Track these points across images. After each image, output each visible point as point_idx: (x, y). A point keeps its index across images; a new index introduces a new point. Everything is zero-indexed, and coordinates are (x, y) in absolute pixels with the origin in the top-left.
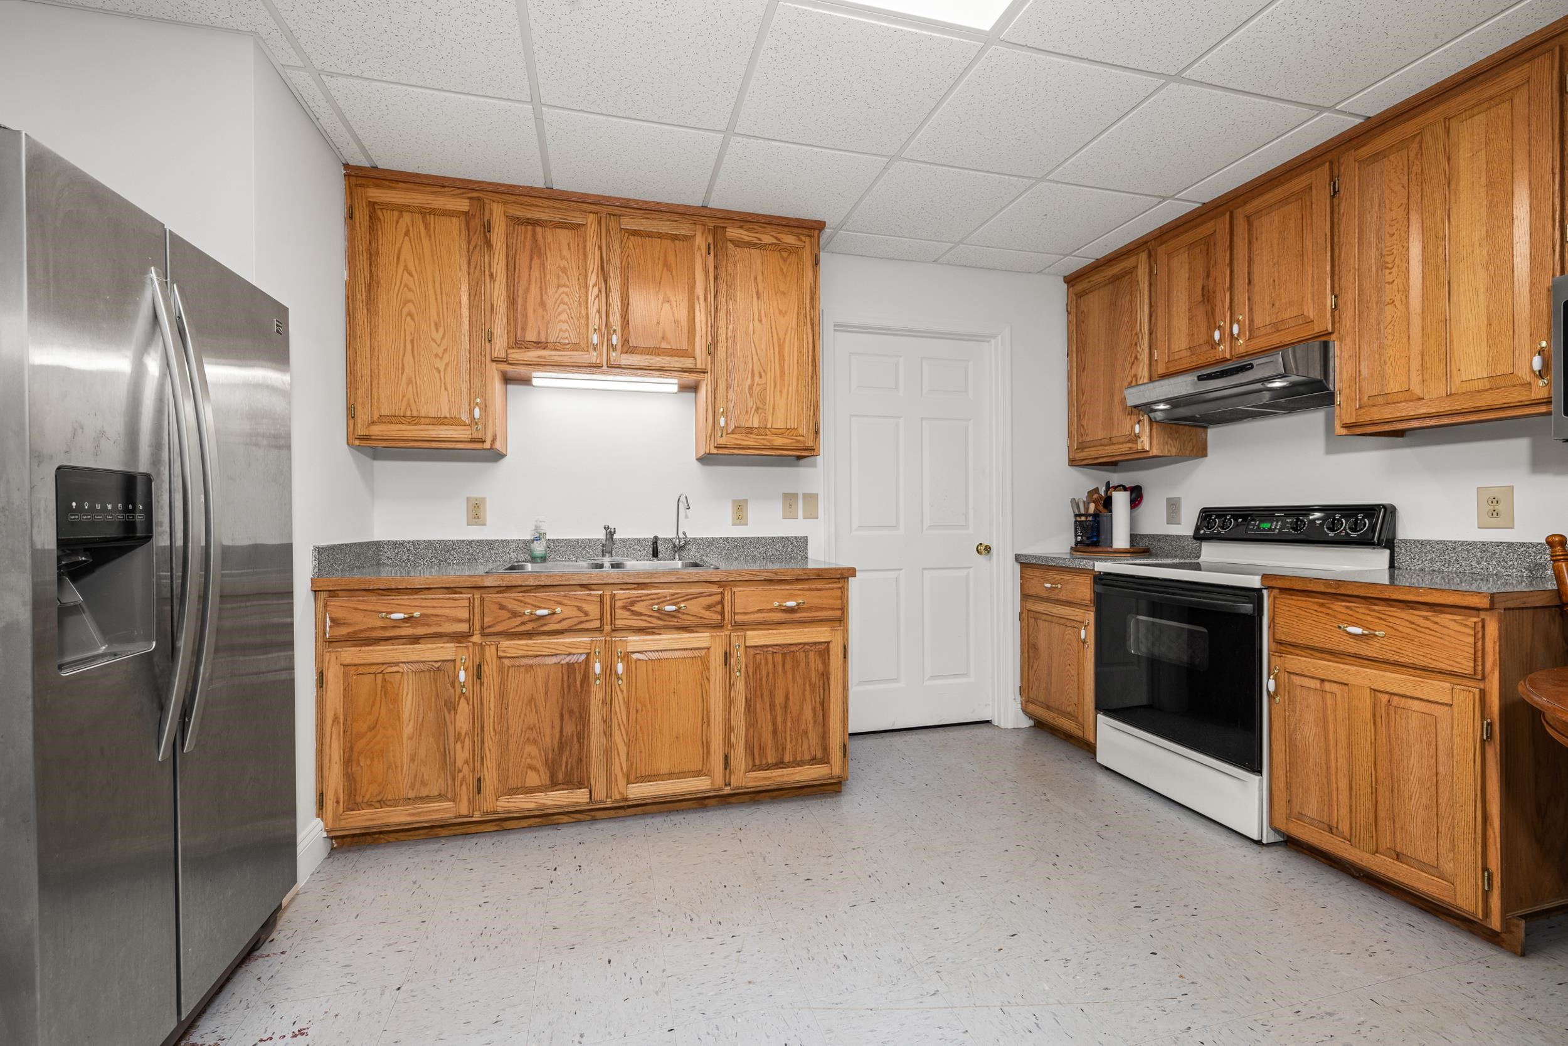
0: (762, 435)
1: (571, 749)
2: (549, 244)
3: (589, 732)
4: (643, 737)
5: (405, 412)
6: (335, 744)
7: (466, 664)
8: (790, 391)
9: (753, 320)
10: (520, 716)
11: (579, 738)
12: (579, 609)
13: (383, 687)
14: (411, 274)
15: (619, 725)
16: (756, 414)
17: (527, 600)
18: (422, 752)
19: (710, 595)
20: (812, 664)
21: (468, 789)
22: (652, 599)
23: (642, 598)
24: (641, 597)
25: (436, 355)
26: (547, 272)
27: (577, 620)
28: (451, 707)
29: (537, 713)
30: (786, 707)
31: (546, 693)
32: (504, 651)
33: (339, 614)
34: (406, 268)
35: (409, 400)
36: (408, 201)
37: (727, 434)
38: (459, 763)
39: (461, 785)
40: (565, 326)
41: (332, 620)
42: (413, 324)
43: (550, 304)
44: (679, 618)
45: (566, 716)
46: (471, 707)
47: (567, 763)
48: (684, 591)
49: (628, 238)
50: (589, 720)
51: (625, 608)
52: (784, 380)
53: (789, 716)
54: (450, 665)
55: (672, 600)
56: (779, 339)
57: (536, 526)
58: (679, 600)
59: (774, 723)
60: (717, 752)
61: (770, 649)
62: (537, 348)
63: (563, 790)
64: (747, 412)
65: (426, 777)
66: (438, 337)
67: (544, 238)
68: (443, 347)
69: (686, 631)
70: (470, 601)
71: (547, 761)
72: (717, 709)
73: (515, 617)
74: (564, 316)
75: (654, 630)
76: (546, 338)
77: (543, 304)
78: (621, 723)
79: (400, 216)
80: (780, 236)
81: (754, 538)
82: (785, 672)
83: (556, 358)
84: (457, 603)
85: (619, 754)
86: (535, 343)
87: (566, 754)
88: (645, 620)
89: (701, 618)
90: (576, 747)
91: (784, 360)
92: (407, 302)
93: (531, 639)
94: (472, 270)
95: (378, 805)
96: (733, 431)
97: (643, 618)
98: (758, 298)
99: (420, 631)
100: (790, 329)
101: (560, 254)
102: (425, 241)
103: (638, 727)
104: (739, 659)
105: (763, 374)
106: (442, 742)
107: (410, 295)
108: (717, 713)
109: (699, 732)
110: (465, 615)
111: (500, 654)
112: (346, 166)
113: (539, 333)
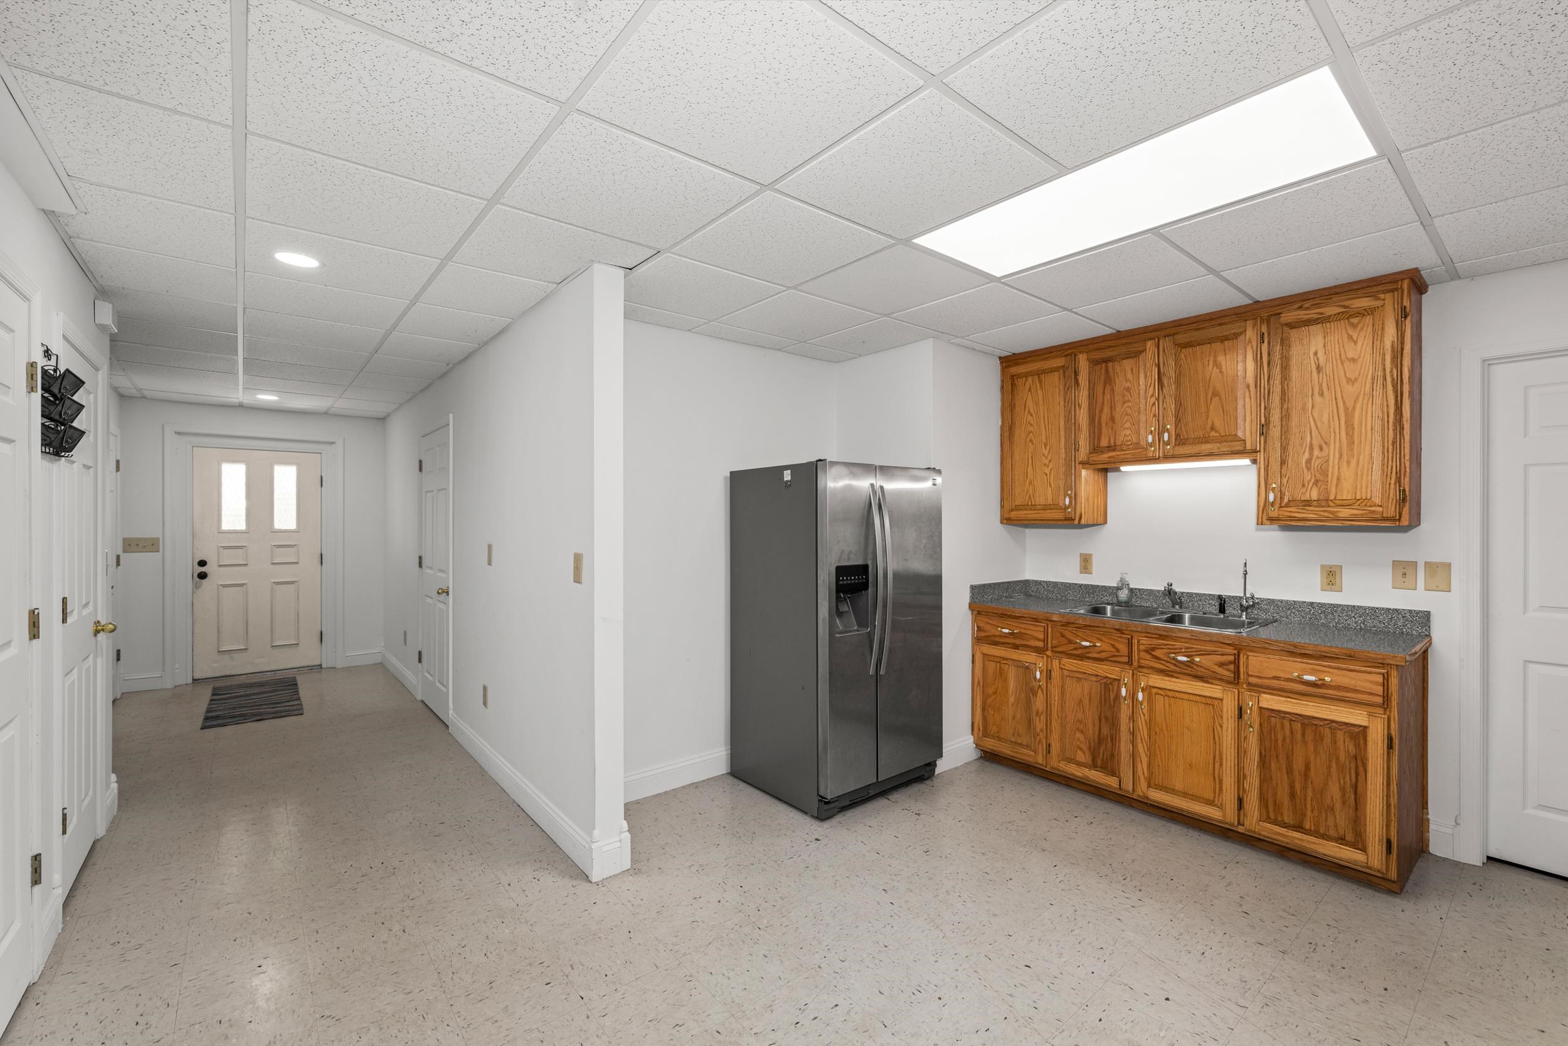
0: (1323, 507)
1: (1106, 746)
2: (1117, 373)
3: (1120, 737)
4: (1161, 754)
5: (1028, 502)
6: (978, 697)
7: (1042, 668)
8: (1361, 461)
9: (1313, 394)
10: (1073, 711)
11: (1112, 739)
12: (1113, 646)
13: (1000, 671)
14: (1031, 415)
15: (1141, 739)
16: (1314, 487)
17: (1079, 634)
18: (1018, 716)
19: (1222, 655)
20: (1341, 743)
21: (1042, 748)
22: (1169, 649)
23: (1161, 647)
24: (1160, 645)
25: (1045, 465)
26: (1116, 393)
27: (1109, 654)
28: (1035, 694)
29: (1083, 711)
30: (1306, 775)
31: (1090, 700)
32: (1064, 665)
33: (982, 625)
34: (1029, 412)
35: (1030, 495)
36: (1030, 369)
37: (1281, 507)
38: (1038, 730)
39: (1039, 744)
40: (1128, 432)
41: (978, 627)
42: (1032, 446)
43: (1117, 417)
44: (1193, 668)
45: (1103, 720)
46: (1045, 696)
47: (1103, 754)
48: (1199, 647)
49: (1181, 351)
50: (1120, 729)
51: (1147, 651)
52: (1352, 450)
53: (1310, 786)
54: (1033, 666)
55: (1186, 652)
56: (1346, 409)
57: (1121, 579)
58: (1194, 653)
59: (1292, 787)
60: (1229, 791)
61: (1288, 716)
62: (1109, 451)
63: (1101, 772)
64: (1303, 486)
65: (1020, 732)
66: (1046, 452)
67: (1113, 369)
68: (1049, 458)
69: (1202, 680)
70: (1045, 628)
71: (1090, 747)
72: (1229, 754)
73: (1071, 643)
74: (1128, 425)
75: (1173, 674)
76: (1115, 443)
77: (1112, 419)
78: (1143, 738)
79: (1026, 380)
80: (1347, 303)
81: (1348, 606)
82: (1304, 742)
83: (1122, 456)
84: (1037, 628)
85: (1141, 761)
86: (1107, 447)
87: (1103, 748)
88: (1163, 664)
89: (1214, 672)
90: (1110, 745)
91: (1353, 429)
92: (1030, 432)
93: (1081, 661)
94: (1066, 405)
95: (997, 738)
96: (1286, 504)
97: (1162, 662)
98: (1319, 372)
99: (1018, 642)
100: (1362, 396)
101: (1126, 379)
102: (1040, 392)
103: (1157, 745)
104: (1252, 716)
105: (1324, 446)
106: (1028, 713)
107: (1031, 429)
108: (1229, 758)
109: (1211, 768)
110: (1041, 637)
111: (1062, 666)
112: (1000, 358)
113: (1110, 440)
